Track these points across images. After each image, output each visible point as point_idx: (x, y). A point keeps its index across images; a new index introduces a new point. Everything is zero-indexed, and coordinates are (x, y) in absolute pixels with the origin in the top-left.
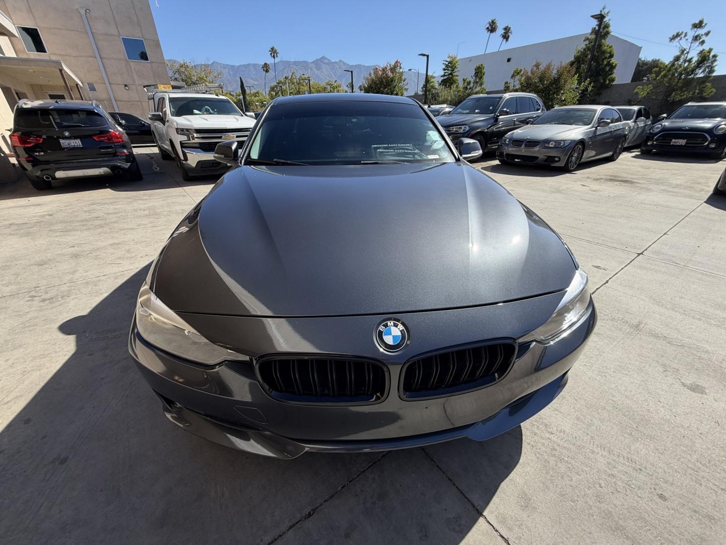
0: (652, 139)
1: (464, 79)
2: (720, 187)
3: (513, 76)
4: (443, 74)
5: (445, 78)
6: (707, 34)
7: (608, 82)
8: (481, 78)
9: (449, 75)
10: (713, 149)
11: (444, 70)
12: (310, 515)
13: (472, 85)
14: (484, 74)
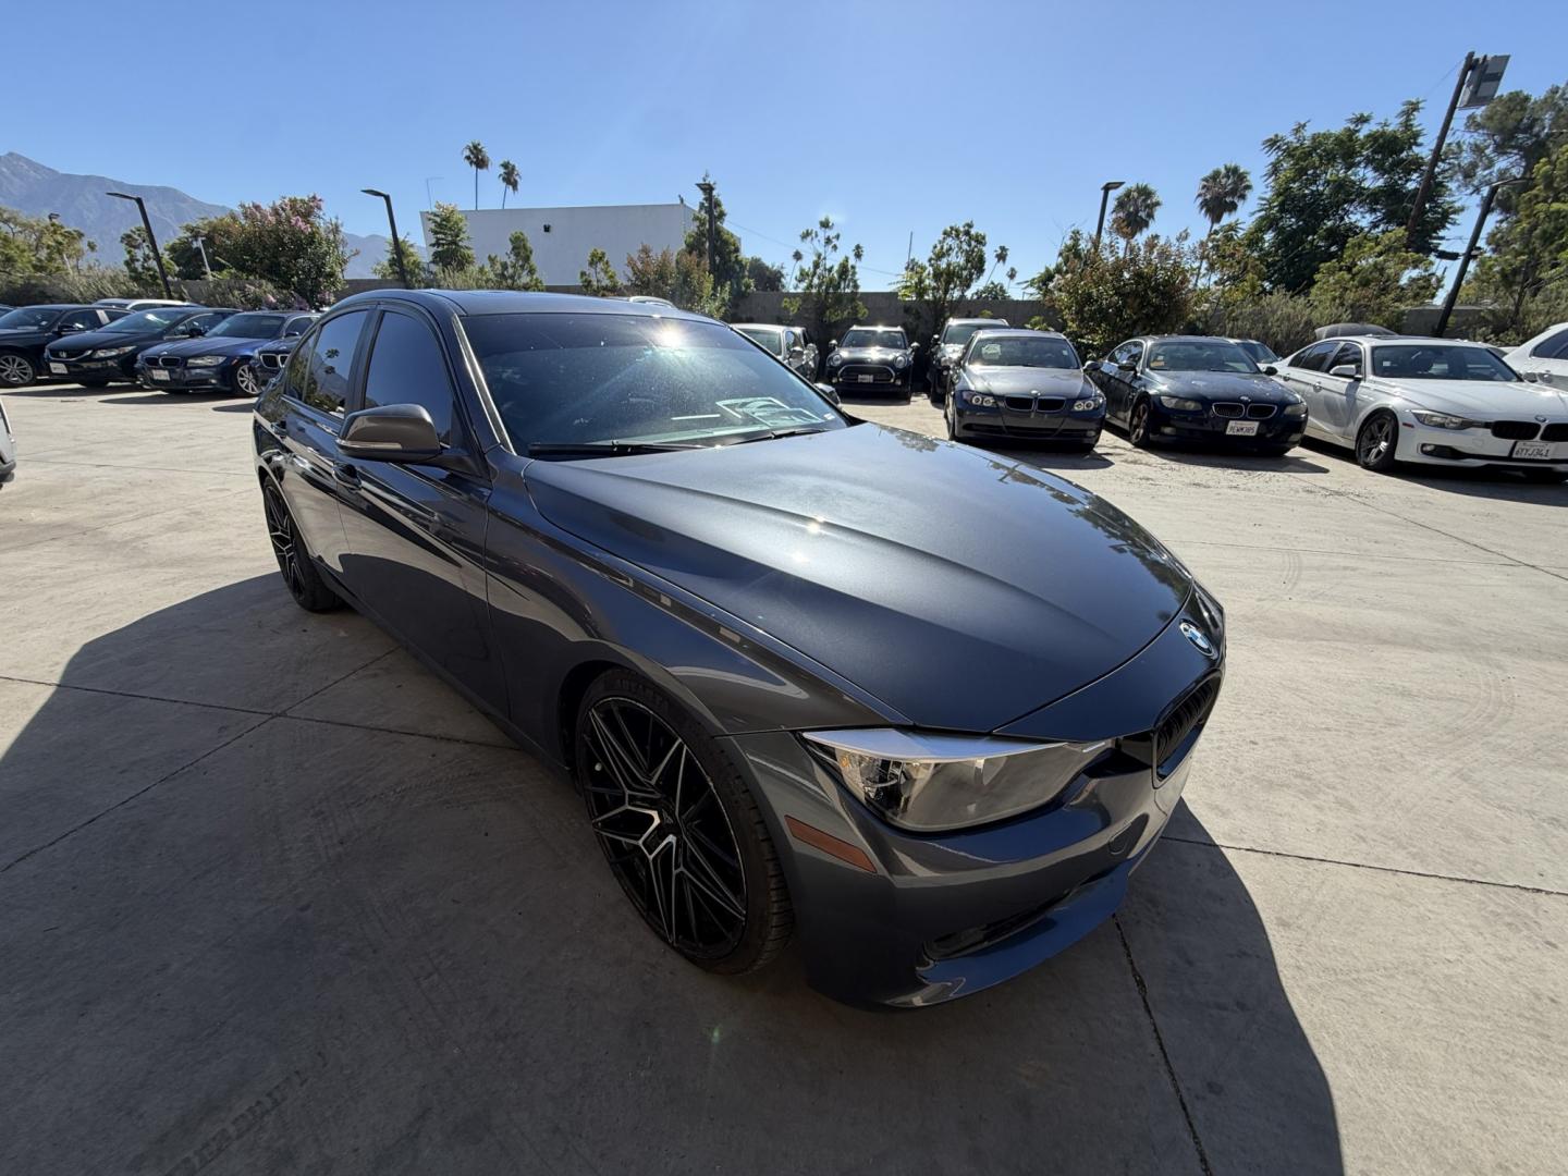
0: (836, 375)
1: (490, 257)
2: (959, 433)
3: (592, 263)
4: (434, 241)
5: (440, 249)
6: (838, 237)
7: (743, 288)
8: (527, 259)
9: (448, 244)
10: (900, 386)
11: (436, 233)
12: (1140, 983)
13: (510, 271)
14: (531, 252)
